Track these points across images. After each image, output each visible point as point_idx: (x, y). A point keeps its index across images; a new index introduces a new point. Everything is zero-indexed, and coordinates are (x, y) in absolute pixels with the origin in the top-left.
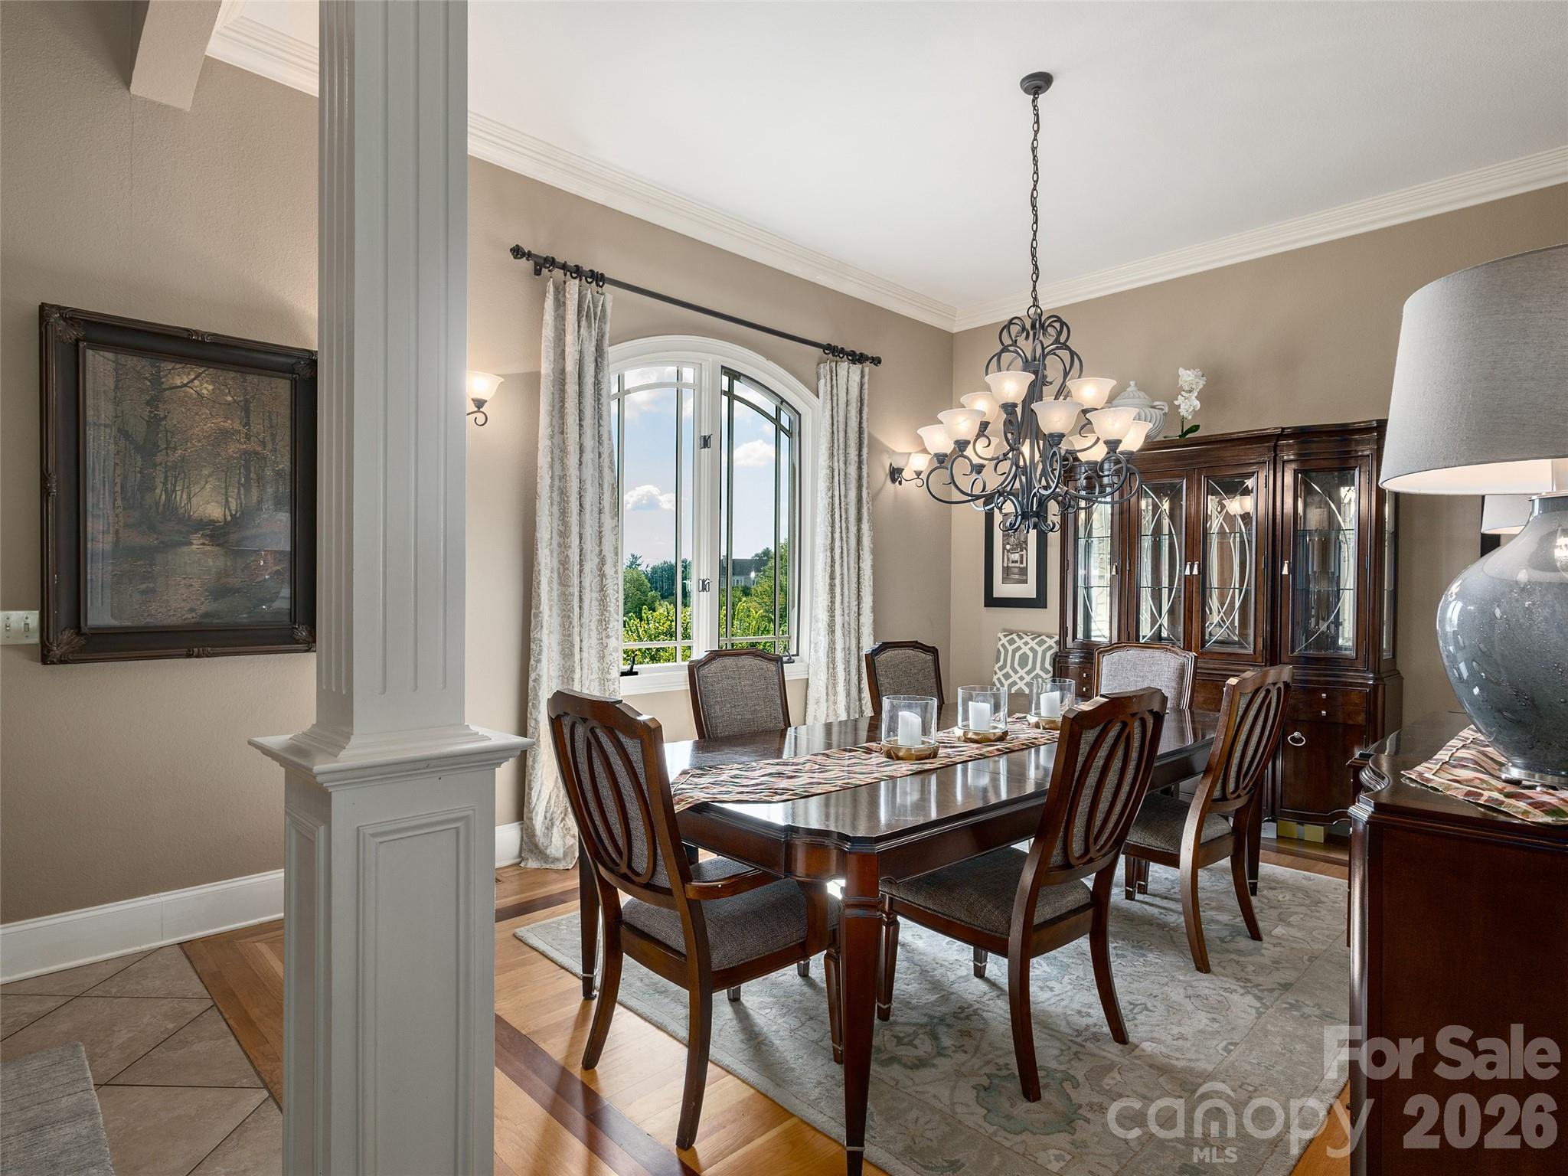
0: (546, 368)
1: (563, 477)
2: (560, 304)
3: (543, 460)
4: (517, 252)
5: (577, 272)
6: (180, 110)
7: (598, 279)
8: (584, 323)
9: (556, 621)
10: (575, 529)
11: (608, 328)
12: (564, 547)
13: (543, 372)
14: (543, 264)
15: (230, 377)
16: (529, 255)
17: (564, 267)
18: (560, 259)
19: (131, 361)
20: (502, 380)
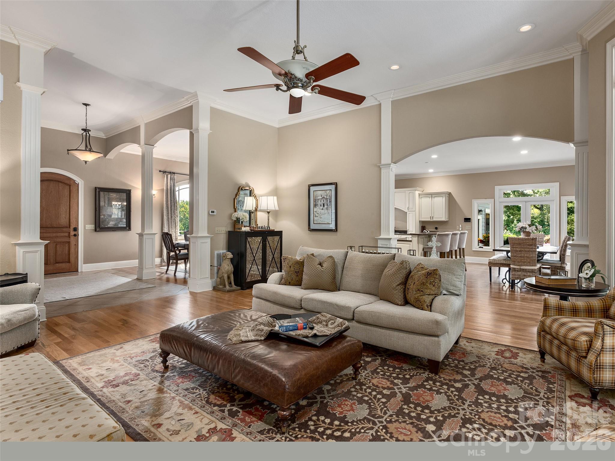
0: (165, 188)
1: (168, 205)
2: (167, 178)
3: (165, 203)
4: (160, 171)
5: (170, 173)
6: (111, 159)
7: (174, 173)
8: (171, 181)
9: (167, 227)
10: (170, 213)
11: (175, 181)
12: (168, 216)
13: (165, 189)
14: (164, 172)
15: (118, 194)
16: (162, 171)
17: (168, 172)
18: (167, 171)
19: (105, 193)
20: (157, 191)
